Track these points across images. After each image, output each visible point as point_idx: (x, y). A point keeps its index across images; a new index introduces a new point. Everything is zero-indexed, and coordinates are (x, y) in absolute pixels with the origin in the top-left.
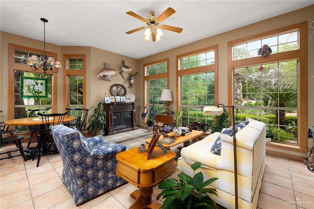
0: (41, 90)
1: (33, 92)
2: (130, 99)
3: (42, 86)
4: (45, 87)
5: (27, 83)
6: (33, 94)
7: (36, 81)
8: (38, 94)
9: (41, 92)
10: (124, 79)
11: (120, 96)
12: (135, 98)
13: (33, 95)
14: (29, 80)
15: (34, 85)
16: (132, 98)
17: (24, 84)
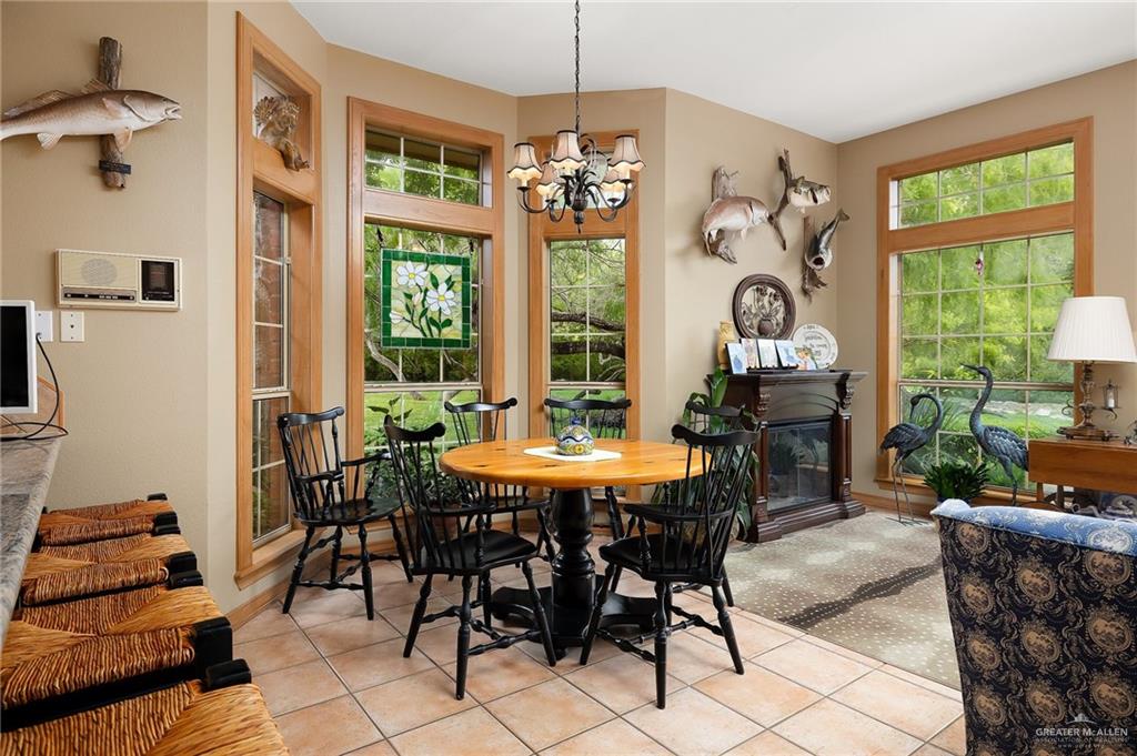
0: (447, 312)
1: (423, 320)
2: (813, 350)
3: (450, 294)
4: (460, 299)
5: (402, 281)
6: (422, 330)
7: (431, 268)
8: (440, 331)
9: (449, 323)
10: (785, 249)
11: (775, 338)
12: (835, 350)
13: (420, 336)
14: (409, 263)
15: (427, 290)
16: (823, 350)
17: (394, 284)
